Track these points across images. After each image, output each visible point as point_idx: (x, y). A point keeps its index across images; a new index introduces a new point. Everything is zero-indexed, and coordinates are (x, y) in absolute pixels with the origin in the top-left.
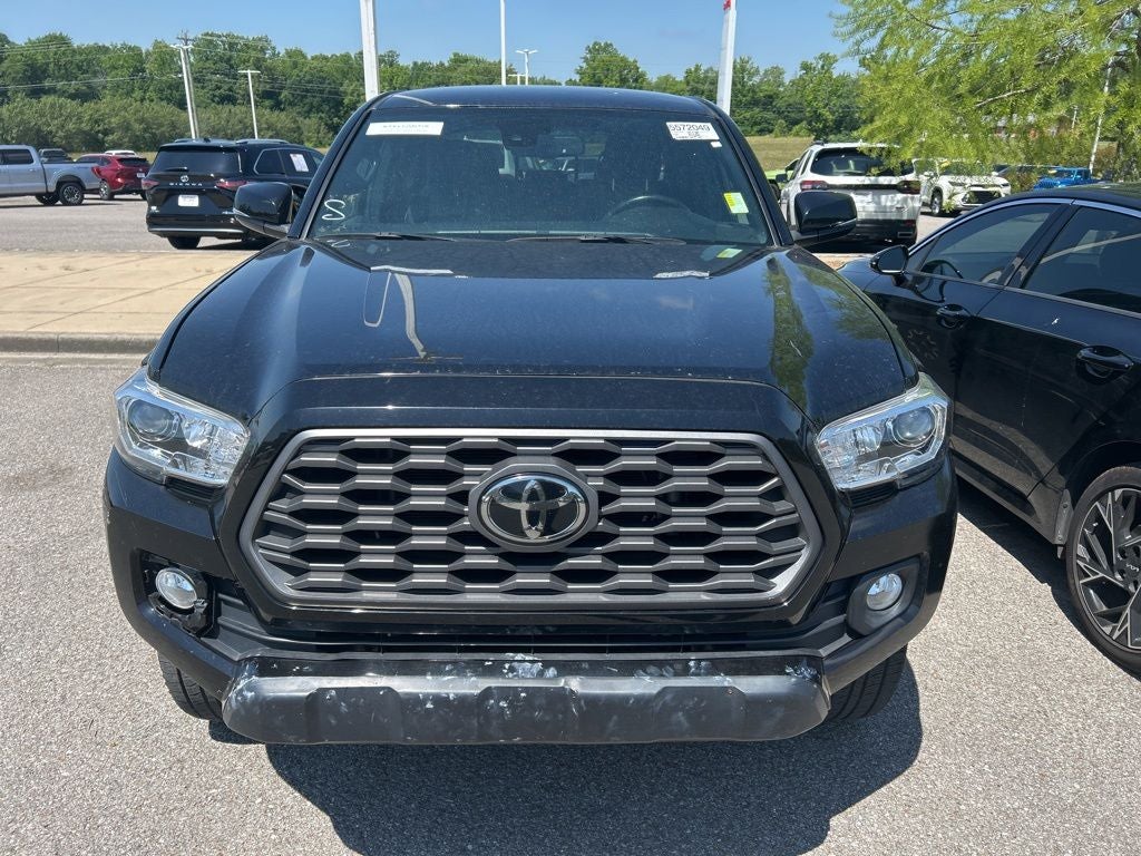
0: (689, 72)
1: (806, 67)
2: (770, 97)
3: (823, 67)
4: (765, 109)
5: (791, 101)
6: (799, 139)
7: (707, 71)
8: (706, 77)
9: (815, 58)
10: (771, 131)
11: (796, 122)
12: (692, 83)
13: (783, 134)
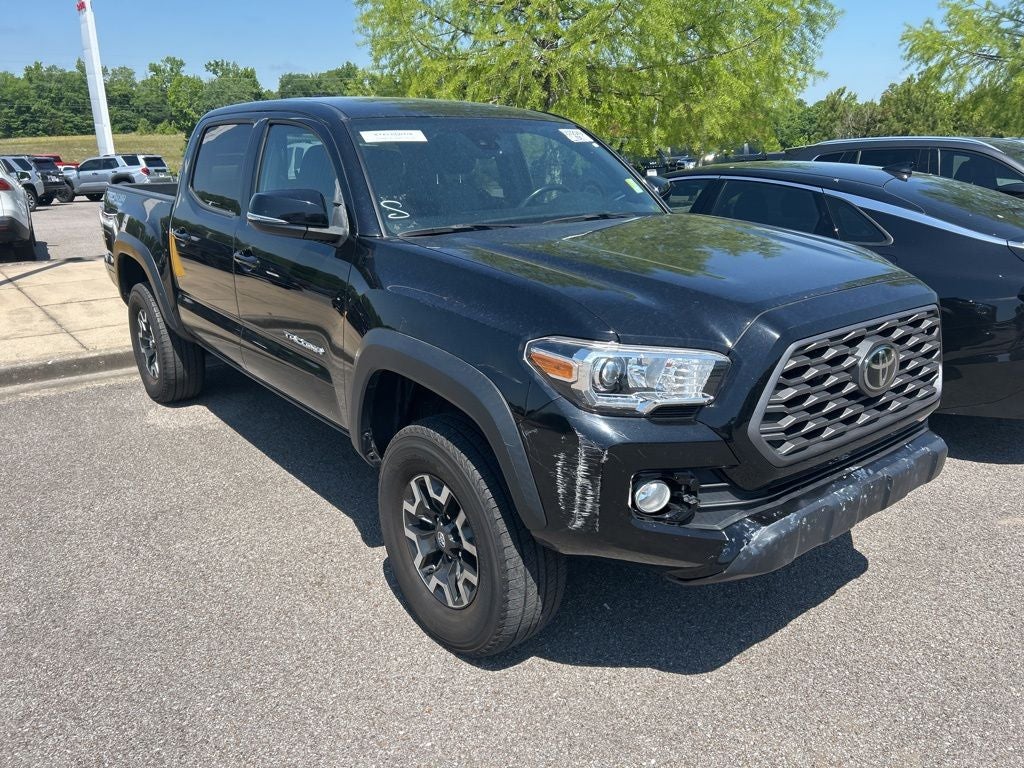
0: (28, 70)
1: (154, 68)
2: (125, 96)
3: (171, 69)
4: (123, 108)
5: (148, 100)
6: (165, 137)
7: (50, 69)
8: (51, 76)
9: (162, 61)
10: (134, 130)
11: (158, 121)
12: (35, 81)
13: (148, 131)
